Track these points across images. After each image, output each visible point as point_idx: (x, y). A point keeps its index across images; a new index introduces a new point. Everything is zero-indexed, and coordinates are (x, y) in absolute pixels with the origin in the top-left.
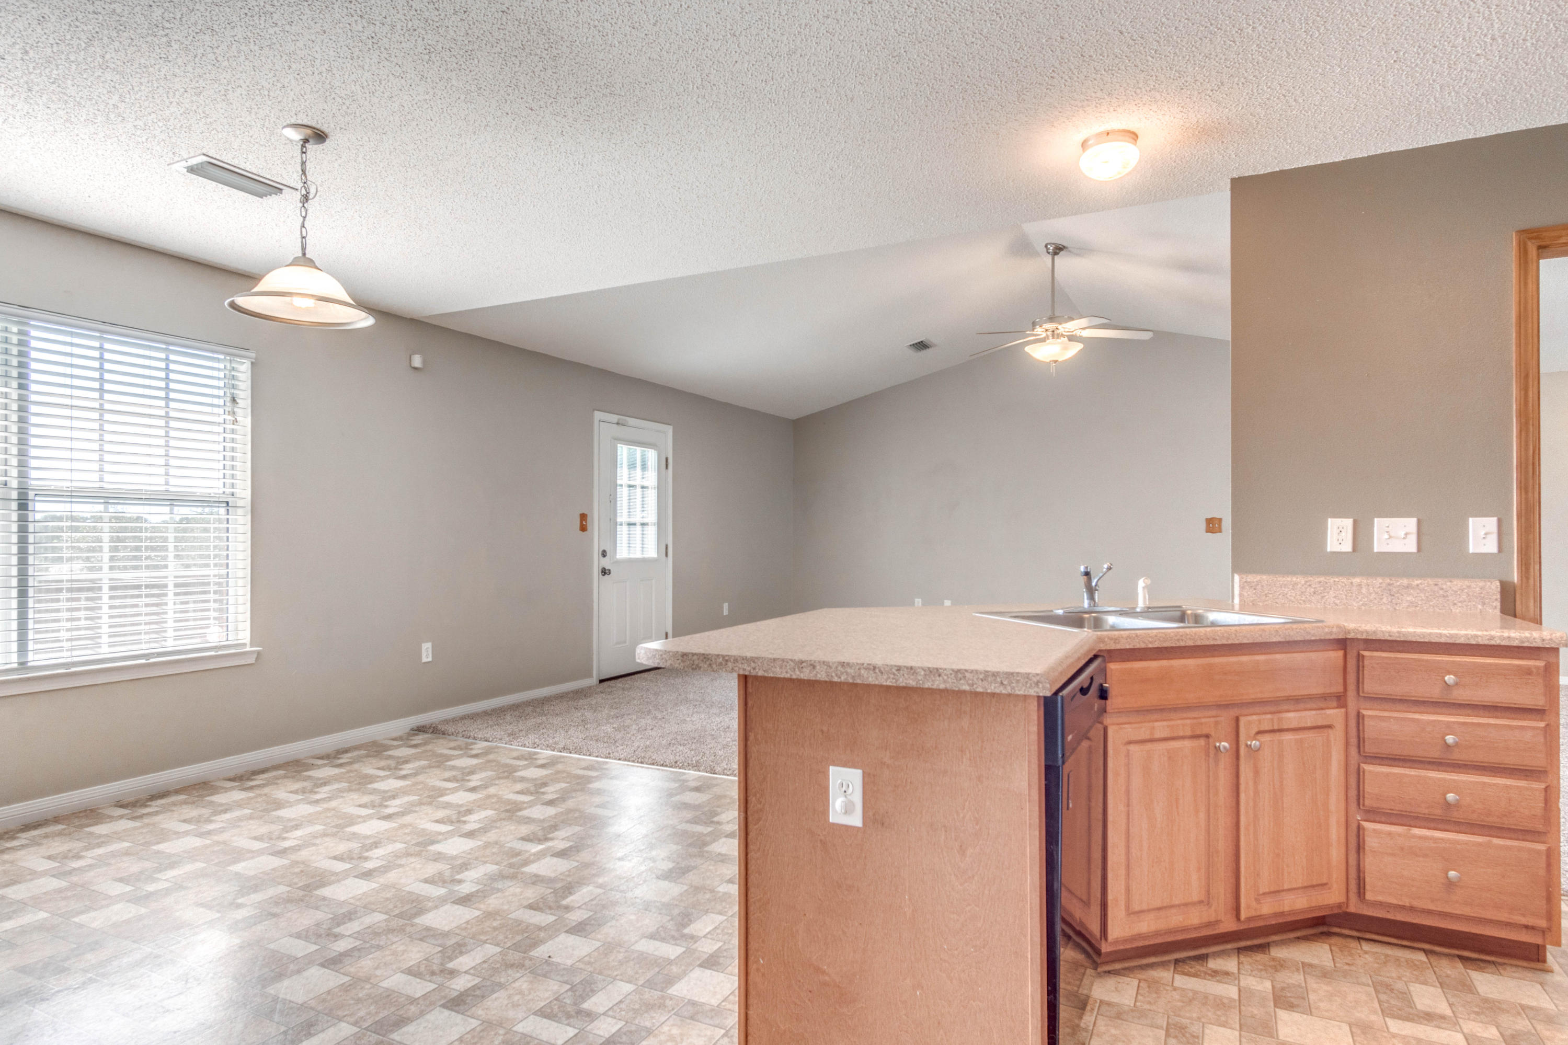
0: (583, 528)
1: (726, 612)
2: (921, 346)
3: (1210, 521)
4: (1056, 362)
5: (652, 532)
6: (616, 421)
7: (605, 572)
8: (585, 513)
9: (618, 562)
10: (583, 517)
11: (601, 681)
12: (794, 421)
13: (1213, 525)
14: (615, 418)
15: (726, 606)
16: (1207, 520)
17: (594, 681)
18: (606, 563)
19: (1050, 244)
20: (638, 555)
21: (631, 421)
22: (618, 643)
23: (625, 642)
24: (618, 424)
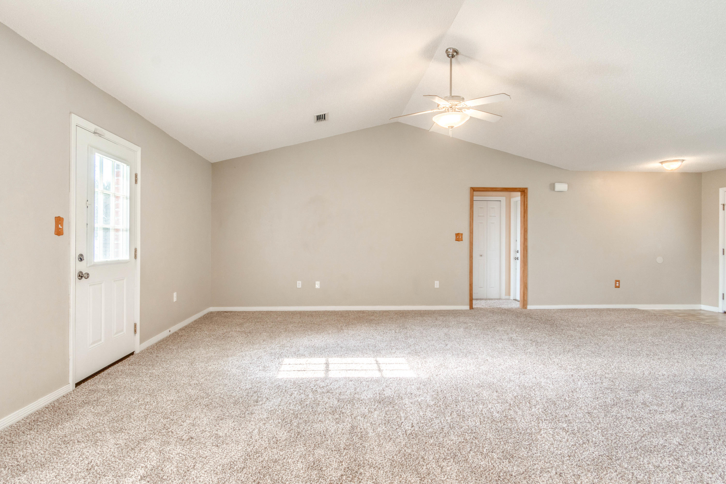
0: (59, 232)
1: (175, 299)
2: (320, 118)
3: (457, 235)
4: (452, 127)
5: (125, 237)
6: (93, 130)
7: (81, 276)
8: (61, 216)
9: (95, 265)
10: (59, 220)
11: (78, 384)
12: (212, 163)
13: (459, 237)
14: (93, 127)
15: (175, 294)
16: (456, 234)
17: (71, 386)
18: (83, 267)
19: (450, 48)
20: (112, 258)
21: (108, 134)
22: (94, 343)
23: (100, 340)
24: (95, 133)
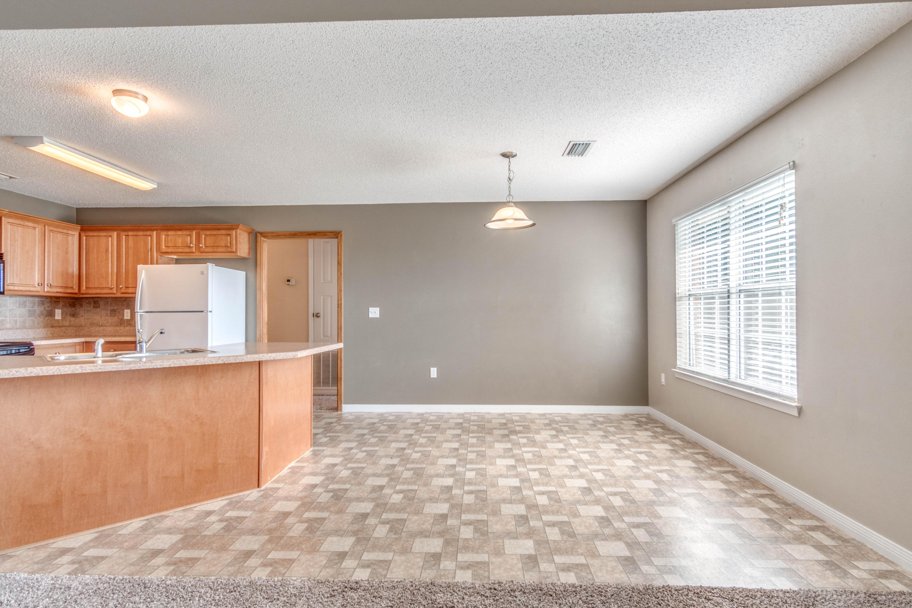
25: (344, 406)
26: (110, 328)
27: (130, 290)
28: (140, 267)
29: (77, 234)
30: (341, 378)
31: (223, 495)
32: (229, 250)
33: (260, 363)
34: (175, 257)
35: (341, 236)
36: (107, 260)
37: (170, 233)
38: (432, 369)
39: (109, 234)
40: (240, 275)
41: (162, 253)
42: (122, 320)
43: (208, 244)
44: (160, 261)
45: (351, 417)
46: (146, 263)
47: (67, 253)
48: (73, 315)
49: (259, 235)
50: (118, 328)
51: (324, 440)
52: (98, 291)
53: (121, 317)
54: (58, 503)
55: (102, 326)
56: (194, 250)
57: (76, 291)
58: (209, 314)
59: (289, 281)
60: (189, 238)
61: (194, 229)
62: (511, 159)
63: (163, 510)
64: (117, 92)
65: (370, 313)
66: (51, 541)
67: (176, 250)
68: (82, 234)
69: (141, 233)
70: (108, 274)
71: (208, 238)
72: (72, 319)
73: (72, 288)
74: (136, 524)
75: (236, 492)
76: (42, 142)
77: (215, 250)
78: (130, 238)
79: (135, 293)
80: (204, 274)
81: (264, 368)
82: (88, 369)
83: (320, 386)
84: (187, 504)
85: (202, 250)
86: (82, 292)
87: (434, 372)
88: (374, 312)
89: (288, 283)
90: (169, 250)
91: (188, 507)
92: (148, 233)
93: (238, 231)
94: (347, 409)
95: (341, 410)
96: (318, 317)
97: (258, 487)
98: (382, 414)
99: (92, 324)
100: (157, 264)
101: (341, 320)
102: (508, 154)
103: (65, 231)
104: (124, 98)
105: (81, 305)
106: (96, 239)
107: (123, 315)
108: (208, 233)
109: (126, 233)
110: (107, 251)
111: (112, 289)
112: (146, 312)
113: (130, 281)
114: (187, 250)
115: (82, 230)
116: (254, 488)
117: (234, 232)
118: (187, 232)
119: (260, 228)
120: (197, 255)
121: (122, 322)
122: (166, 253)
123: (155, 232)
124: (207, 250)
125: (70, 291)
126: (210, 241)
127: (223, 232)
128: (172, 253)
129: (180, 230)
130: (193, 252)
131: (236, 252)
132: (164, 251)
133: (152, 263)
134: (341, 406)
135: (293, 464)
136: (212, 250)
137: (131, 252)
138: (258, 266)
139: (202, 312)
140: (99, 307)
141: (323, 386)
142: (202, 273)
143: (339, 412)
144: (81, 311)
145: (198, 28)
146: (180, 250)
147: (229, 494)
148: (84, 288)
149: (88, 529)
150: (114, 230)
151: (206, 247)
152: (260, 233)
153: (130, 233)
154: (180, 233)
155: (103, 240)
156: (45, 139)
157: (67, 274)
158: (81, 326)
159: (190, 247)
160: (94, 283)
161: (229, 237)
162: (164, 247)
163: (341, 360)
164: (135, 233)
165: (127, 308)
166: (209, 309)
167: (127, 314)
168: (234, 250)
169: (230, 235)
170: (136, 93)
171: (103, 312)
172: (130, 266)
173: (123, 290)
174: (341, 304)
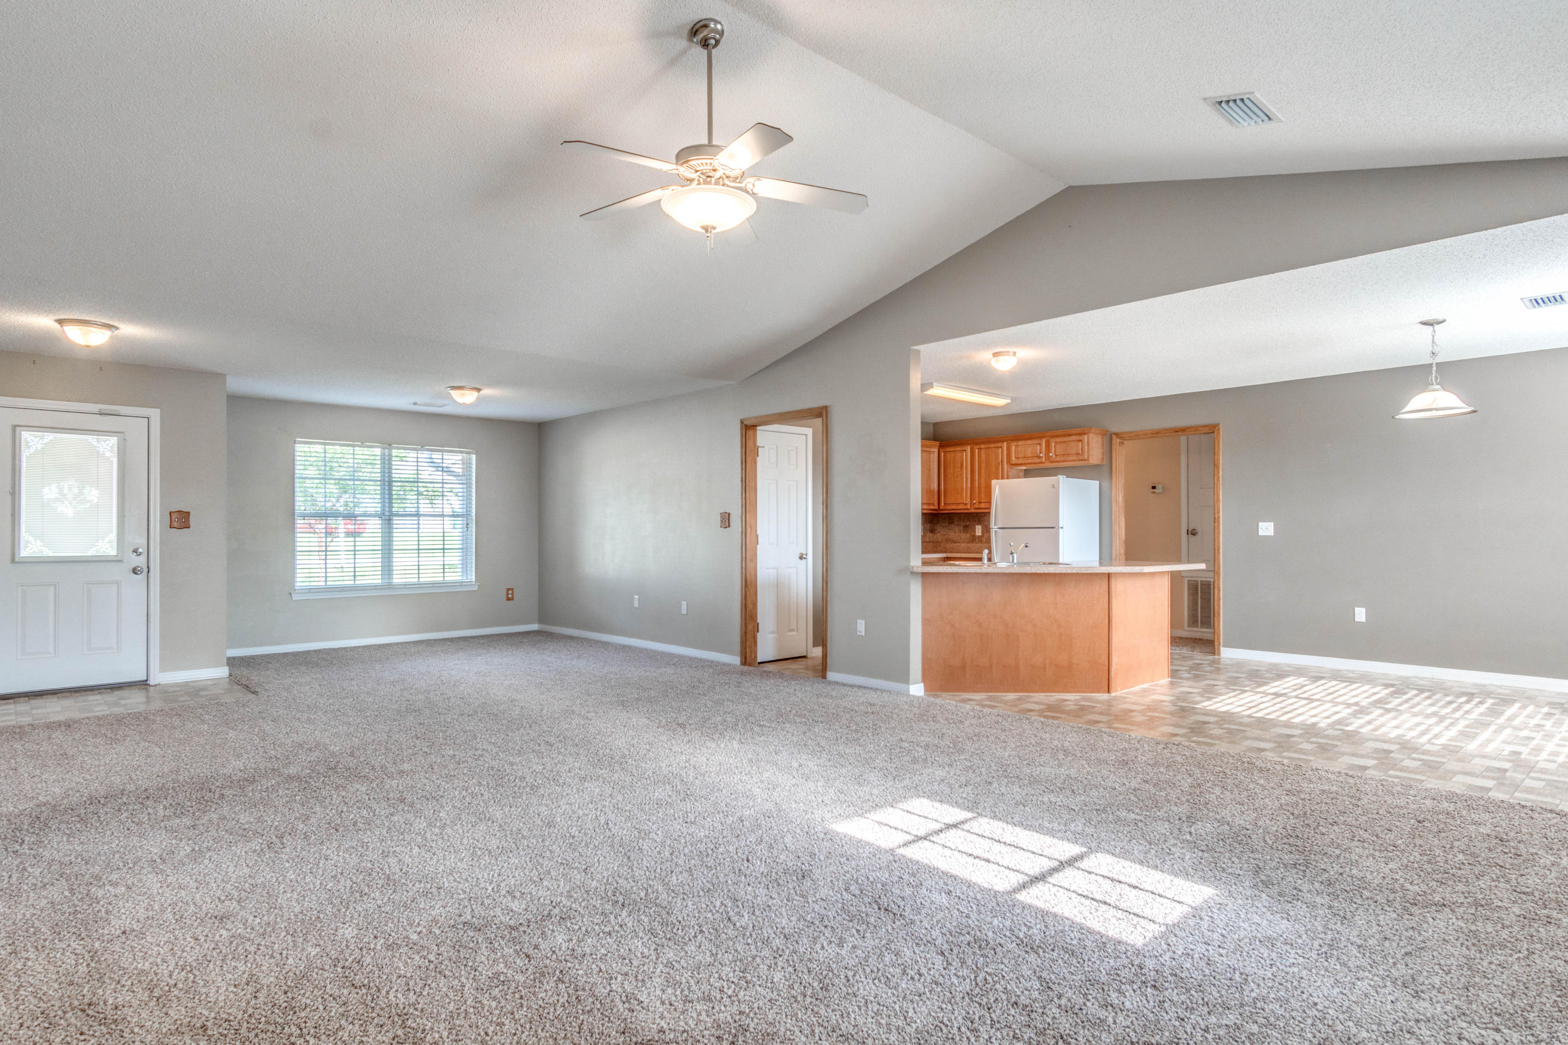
25: (1222, 649)
26: (963, 545)
27: (983, 506)
28: (994, 482)
29: (936, 450)
30: (1219, 614)
31: (1077, 692)
32: (1081, 458)
33: (1109, 575)
34: (1024, 468)
35: (1219, 430)
36: (962, 475)
37: (1020, 443)
38: (1357, 609)
39: (964, 448)
40: (1094, 485)
41: (1012, 465)
42: (974, 536)
43: (1058, 453)
44: (1010, 474)
45: (1229, 662)
46: (997, 478)
47: (930, 470)
48: (932, 531)
49: (1114, 437)
50: (970, 545)
51: (1186, 675)
52: (954, 507)
53: (972, 533)
54: (963, 668)
55: (956, 542)
56: (1044, 460)
57: (937, 508)
58: (1061, 530)
59: (1154, 488)
60: (1039, 447)
61: (1044, 437)
62: (1436, 327)
63: (1030, 692)
64: (995, 355)
65: (1260, 530)
66: (961, 694)
67: (1026, 461)
68: (941, 450)
69: (992, 445)
70: (962, 489)
71: (1058, 446)
72: (931, 535)
73: (933, 504)
74: (1011, 696)
75: (1089, 692)
76: (933, 387)
77: (1066, 458)
78: (983, 451)
79: (990, 508)
80: (1055, 487)
81: (1113, 582)
82: (978, 570)
83: (1198, 627)
84: (1048, 692)
85: (1051, 460)
86: (941, 508)
87: (1361, 615)
88: (1266, 529)
89: (1154, 490)
90: (1019, 462)
91: (1049, 694)
92: (999, 445)
93: (1091, 435)
94: (1228, 654)
95: (1219, 654)
96: (1194, 534)
97: (1109, 692)
98: (1276, 665)
99: (948, 540)
100: (1008, 478)
101: (1219, 539)
102: (1431, 322)
103: (928, 449)
104: (1001, 358)
105: (938, 522)
106: (952, 454)
107: (975, 532)
108: (1058, 440)
109: (979, 447)
110: (962, 465)
111: (966, 504)
112: (1000, 528)
113: (983, 496)
114: (1037, 460)
115: (941, 446)
116: (1104, 692)
117: (1086, 437)
118: (1037, 441)
119: (1115, 427)
120: (1048, 465)
121: (974, 539)
122: (1016, 465)
123: (1005, 444)
124: (1058, 459)
125: (932, 507)
126: (1060, 449)
127: (1074, 438)
128: (1021, 464)
129: (1030, 439)
130: (1042, 463)
131: (1088, 460)
132: (1014, 463)
133: (1003, 478)
134: (1219, 650)
135: (1145, 686)
136: (1062, 459)
137: (983, 465)
138: (1113, 474)
139: (1053, 528)
140: (953, 523)
141: (1201, 627)
142: (1053, 486)
143: (1216, 657)
144: (939, 528)
145: (1059, 318)
146: (1030, 461)
147: (1082, 692)
148: (943, 504)
149: (981, 692)
150: (968, 444)
151: (1056, 455)
152: (1117, 434)
153: (983, 446)
154: (1029, 442)
155: (959, 455)
156: (935, 384)
157: (930, 490)
158: (938, 542)
159: (1040, 457)
160: (951, 500)
161: (1080, 443)
162: (1014, 459)
163: (1219, 590)
164: (987, 446)
165: (978, 524)
166: (1061, 525)
167: (979, 531)
168: (1086, 458)
169: (1081, 441)
170: (1009, 352)
171: (957, 529)
172: (983, 481)
173: (976, 506)
174: (1219, 518)
